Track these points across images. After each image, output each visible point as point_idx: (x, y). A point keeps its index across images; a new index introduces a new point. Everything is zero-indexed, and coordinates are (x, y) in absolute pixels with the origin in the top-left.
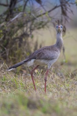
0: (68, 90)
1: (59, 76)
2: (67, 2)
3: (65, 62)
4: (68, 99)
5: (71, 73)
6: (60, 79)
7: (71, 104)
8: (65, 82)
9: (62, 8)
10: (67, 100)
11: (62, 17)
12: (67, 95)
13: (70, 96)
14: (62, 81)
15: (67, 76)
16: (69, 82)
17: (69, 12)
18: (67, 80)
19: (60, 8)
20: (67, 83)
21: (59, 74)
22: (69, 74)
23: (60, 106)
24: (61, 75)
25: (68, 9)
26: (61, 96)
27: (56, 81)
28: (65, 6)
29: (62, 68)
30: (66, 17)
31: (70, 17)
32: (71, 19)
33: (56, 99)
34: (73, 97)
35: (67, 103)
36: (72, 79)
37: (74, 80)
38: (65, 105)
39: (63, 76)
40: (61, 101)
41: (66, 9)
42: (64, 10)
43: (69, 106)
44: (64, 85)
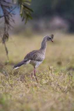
0: (11, 85)
1: (4, 74)
2: (9, 13)
3: (9, 62)
4: (12, 93)
5: (14, 72)
6: (4, 76)
7: (14, 97)
8: (9, 79)
9: (5, 18)
10: (10, 94)
11: (5, 26)
12: (11, 89)
13: (13, 90)
14: (7, 78)
15: (10, 74)
16: (12, 79)
17: (12, 22)
18: (10, 77)
19: (4, 18)
20: (11, 80)
21: (4, 72)
22: (12, 72)
23: (5, 99)
24: (6, 73)
25: (10, 19)
26: (6, 90)
27: (1, 78)
28: (8, 16)
29: (6, 67)
30: (9, 25)
31: (12, 25)
32: (12, 27)
33: (2, 93)
34: (16, 91)
35: (11, 96)
36: (15, 76)
37: (16, 77)
38: (9, 98)
39: (7, 74)
40: (6, 94)
41: (9, 19)
42: (7, 19)
43: (12, 98)
44: (8, 81)
